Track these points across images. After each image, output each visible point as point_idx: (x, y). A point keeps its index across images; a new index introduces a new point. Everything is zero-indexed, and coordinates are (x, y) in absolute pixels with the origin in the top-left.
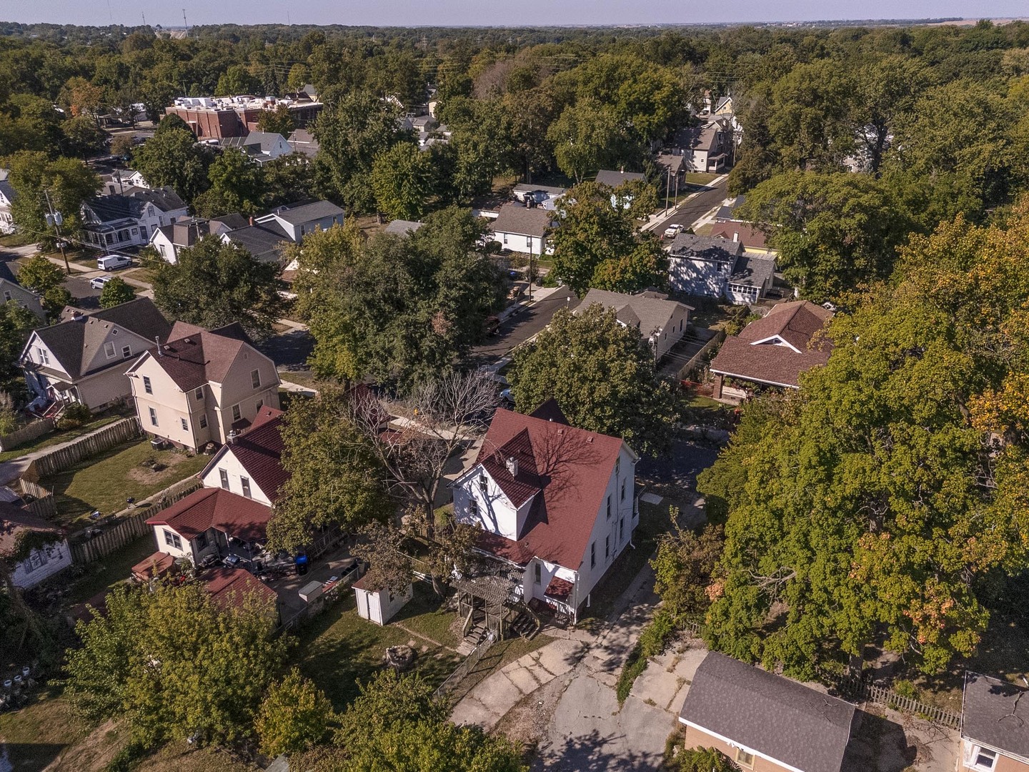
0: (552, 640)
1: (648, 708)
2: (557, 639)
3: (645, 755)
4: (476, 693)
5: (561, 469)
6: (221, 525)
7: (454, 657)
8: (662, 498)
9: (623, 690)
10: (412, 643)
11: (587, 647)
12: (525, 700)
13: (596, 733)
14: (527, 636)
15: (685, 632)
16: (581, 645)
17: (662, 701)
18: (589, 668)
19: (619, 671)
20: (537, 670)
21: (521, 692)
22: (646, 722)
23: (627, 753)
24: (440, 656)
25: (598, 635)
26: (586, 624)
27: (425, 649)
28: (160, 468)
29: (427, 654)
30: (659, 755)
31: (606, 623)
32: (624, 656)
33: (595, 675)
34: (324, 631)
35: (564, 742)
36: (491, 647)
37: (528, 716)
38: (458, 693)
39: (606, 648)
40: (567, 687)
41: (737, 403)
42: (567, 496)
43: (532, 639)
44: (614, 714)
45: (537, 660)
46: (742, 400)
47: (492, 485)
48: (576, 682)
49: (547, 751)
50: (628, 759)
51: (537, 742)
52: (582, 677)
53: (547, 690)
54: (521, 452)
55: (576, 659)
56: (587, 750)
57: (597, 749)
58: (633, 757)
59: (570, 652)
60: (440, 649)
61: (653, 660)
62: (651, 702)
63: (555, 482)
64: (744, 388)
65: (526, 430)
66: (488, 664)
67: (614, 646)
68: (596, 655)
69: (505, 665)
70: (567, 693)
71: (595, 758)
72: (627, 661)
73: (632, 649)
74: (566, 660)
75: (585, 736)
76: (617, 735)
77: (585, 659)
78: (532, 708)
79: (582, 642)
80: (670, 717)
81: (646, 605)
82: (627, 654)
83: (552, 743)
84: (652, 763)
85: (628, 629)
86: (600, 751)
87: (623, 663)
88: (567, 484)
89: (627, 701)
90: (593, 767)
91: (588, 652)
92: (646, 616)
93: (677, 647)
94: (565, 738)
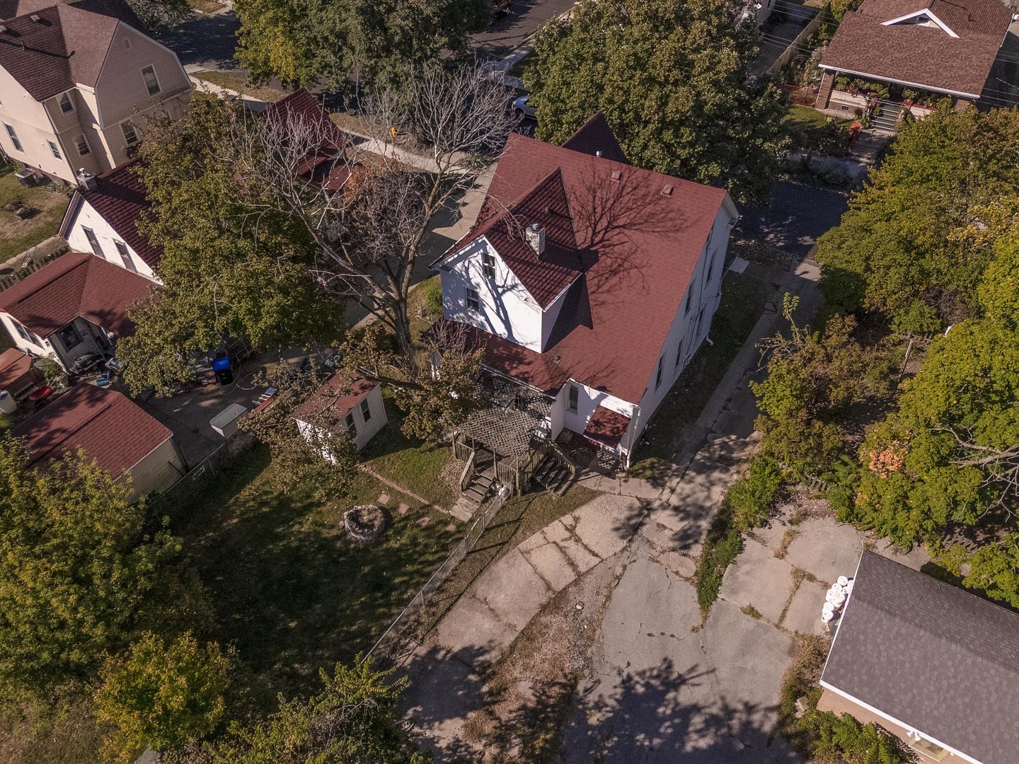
0: (593, 495)
1: (748, 623)
2: (603, 493)
3: (750, 709)
4: (481, 588)
5: (615, 240)
6: (93, 313)
7: (446, 523)
8: (748, 262)
9: (708, 587)
10: (384, 499)
11: (647, 508)
12: (556, 602)
13: (669, 665)
14: (557, 489)
15: (799, 488)
16: (638, 504)
17: (770, 610)
18: (651, 544)
19: (697, 550)
20: (572, 547)
21: (549, 587)
22: (746, 648)
23: (720, 704)
24: (425, 521)
25: (663, 486)
26: (644, 468)
27: (403, 509)
28: (30, 214)
29: (407, 518)
30: (770, 709)
31: (674, 466)
32: (705, 524)
33: (662, 558)
34: (253, 478)
35: (618, 680)
36: (503, 507)
37: (560, 630)
38: (452, 587)
39: (676, 509)
40: (618, 578)
41: (851, 116)
42: (624, 284)
43: (564, 494)
44: (694, 630)
45: (571, 529)
46: (859, 112)
47: (502, 270)
48: (634, 570)
49: (592, 698)
50: (721, 714)
51: (575, 678)
52: (642, 561)
53: (589, 583)
54: (551, 211)
55: (630, 529)
56: (655, 696)
57: (671, 695)
58: (729, 712)
59: (622, 517)
60: (426, 509)
61: (752, 535)
62: (752, 612)
63: (605, 262)
64: (864, 92)
65: (558, 172)
66: (498, 536)
67: (688, 506)
68: (660, 521)
69: (524, 539)
70: (620, 590)
71: (669, 712)
72: (710, 532)
73: (715, 511)
74: (617, 529)
75: (652, 670)
76: (702, 669)
77: (644, 529)
78: (566, 616)
79: (639, 499)
80: (786, 640)
81: (733, 437)
82: (709, 519)
83: (598, 682)
84: (762, 724)
85: (708, 476)
86: (675, 699)
87: (703, 537)
88: (627, 265)
89: (714, 608)
90: (666, 729)
91: (648, 515)
92: (734, 455)
93: (788, 513)
94: (620, 673)
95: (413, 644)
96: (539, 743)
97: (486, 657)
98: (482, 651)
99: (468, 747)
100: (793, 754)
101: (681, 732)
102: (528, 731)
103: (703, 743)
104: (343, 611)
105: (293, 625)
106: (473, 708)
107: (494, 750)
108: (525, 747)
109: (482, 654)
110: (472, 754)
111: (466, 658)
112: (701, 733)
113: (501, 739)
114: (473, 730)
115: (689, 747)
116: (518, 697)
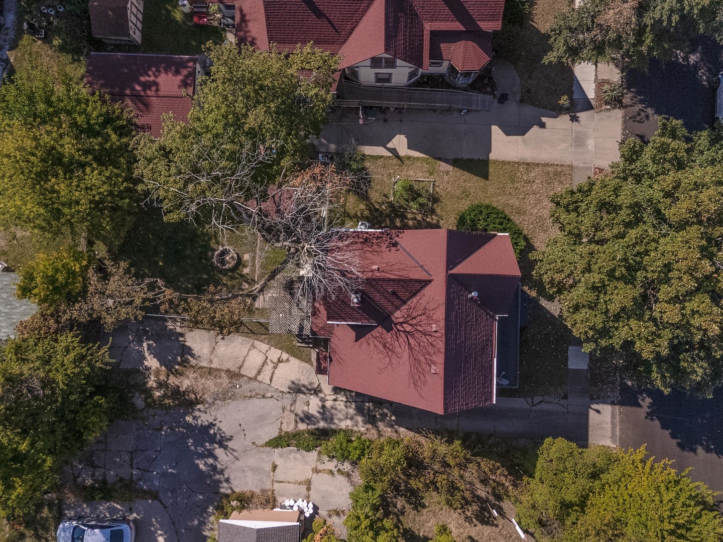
0: (308, 361)
1: (268, 467)
2: (312, 365)
3: (227, 480)
9: (280, 441)
10: (246, 257)
11: (317, 391)
12: (235, 375)
13: (230, 439)
16: (316, 386)
17: (279, 474)
18: (293, 403)
19: (302, 427)
20: (269, 368)
21: (240, 368)
22: (254, 470)
23: (223, 467)
25: (336, 393)
27: (246, 271)
29: (242, 276)
30: (231, 489)
32: (322, 424)
33: (287, 413)
35: (211, 421)
37: (221, 384)
39: (324, 407)
40: (264, 397)
42: (380, 355)
43: (300, 347)
44: (254, 443)
45: (280, 361)
48: (271, 403)
49: (197, 413)
50: (219, 469)
51: (202, 402)
52: (280, 404)
53: (255, 385)
54: (394, 293)
55: (297, 389)
56: (212, 439)
57: (216, 446)
58: (222, 472)
59: (302, 382)
60: (252, 282)
61: (320, 453)
62: (275, 467)
63: (389, 337)
67: (329, 412)
68: (311, 402)
69: (262, 341)
70: (257, 401)
71: (208, 448)
72: (318, 429)
73: (333, 427)
74: (293, 383)
75: (224, 433)
76: (235, 454)
77: (302, 396)
78: (230, 383)
79: (319, 385)
80: (268, 486)
81: (393, 418)
82: (326, 425)
83: (206, 413)
84: (223, 488)
85: (356, 415)
86: (215, 448)
87: (313, 427)
88: (390, 353)
89: (268, 449)
90: (200, 450)
91: (311, 394)
92: (380, 423)
93: (344, 467)
94: (215, 420)
95: (179, 324)
96: (166, 401)
97: (191, 359)
98: (193, 356)
99: (150, 374)
100: (216, 504)
101: (202, 456)
102: (169, 394)
103: (202, 466)
104: (179, 281)
105: (161, 264)
106: (166, 366)
107: (155, 385)
108: (161, 397)
109: (191, 356)
110: (149, 377)
111: (186, 351)
112: (206, 464)
113: (161, 385)
114: (158, 372)
115: (197, 462)
116: (181, 382)
